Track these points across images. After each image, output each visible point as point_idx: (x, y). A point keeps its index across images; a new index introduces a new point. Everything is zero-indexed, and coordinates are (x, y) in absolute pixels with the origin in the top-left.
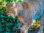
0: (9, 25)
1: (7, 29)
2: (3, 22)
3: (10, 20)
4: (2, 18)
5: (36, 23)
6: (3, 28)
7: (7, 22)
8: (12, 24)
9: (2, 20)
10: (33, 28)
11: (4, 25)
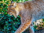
0: (16, 24)
1: (14, 28)
2: (10, 21)
3: (17, 19)
4: (8, 17)
5: (43, 22)
6: (10, 27)
7: (14, 21)
8: (19, 23)
9: (9, 20)
10: (40, 27)
11: (10, 24)
